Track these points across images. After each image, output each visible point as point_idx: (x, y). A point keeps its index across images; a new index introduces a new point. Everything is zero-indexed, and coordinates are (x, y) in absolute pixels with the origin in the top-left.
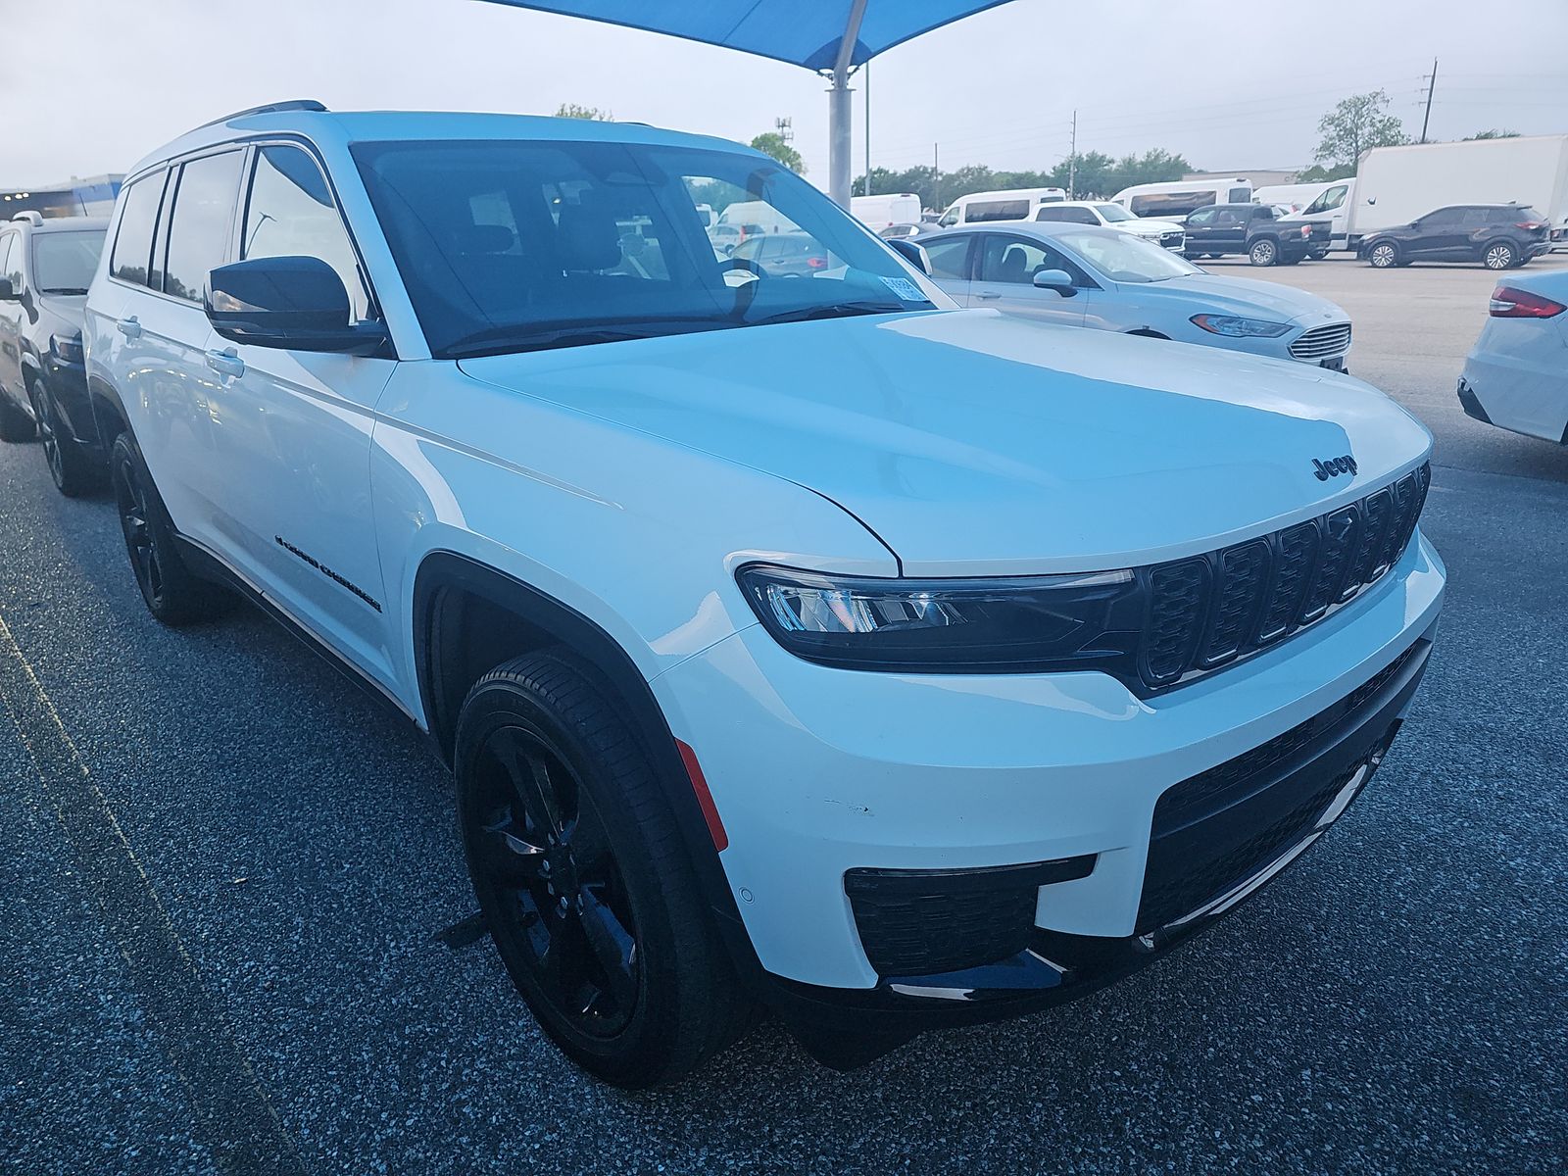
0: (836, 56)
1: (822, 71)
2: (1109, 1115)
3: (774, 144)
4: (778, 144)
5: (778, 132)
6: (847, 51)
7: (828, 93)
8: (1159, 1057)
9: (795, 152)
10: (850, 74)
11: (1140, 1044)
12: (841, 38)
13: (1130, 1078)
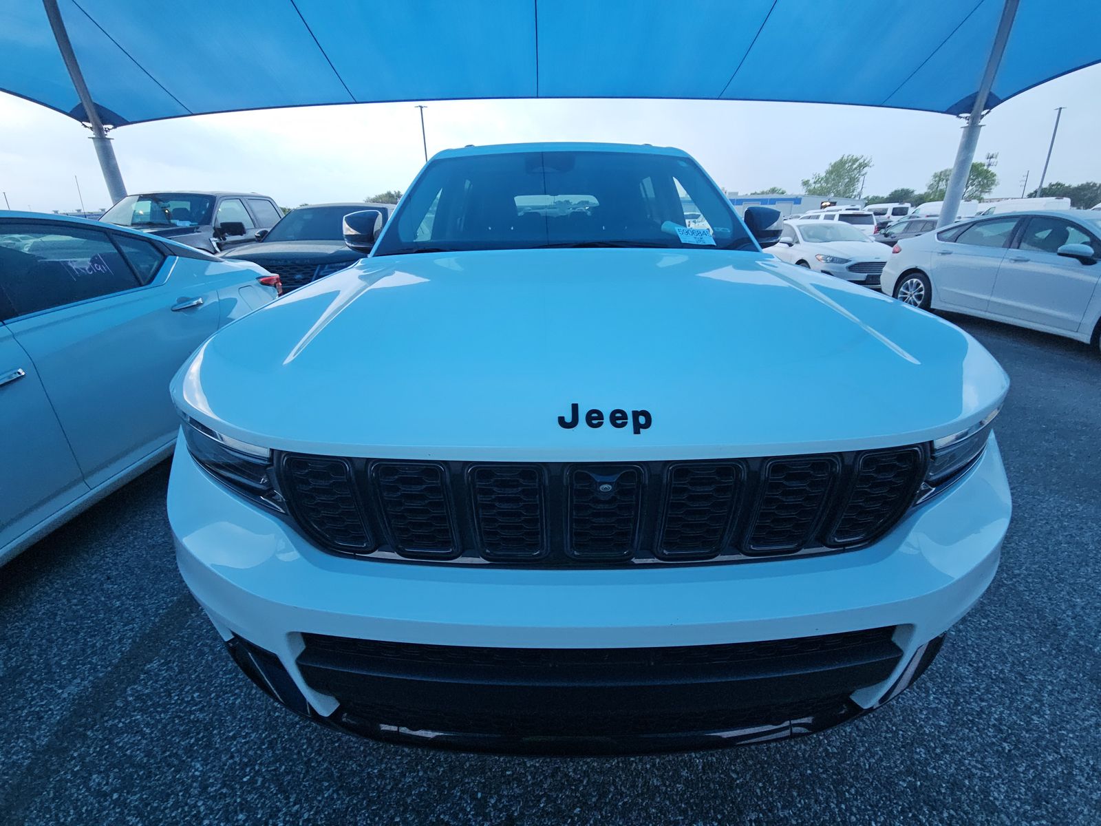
0: (972, 105)
1: (961, 115)
2: (439, 816)
3: (978, 169)
4: (980, 169)
5: (986, 161)
6: (981, 100)
7: (963, 129)
8: (513, 809)
9: (993, 173)
10: (983, 116)
11: (516, 790)
12: (978, 92)
13: (481, 807)
